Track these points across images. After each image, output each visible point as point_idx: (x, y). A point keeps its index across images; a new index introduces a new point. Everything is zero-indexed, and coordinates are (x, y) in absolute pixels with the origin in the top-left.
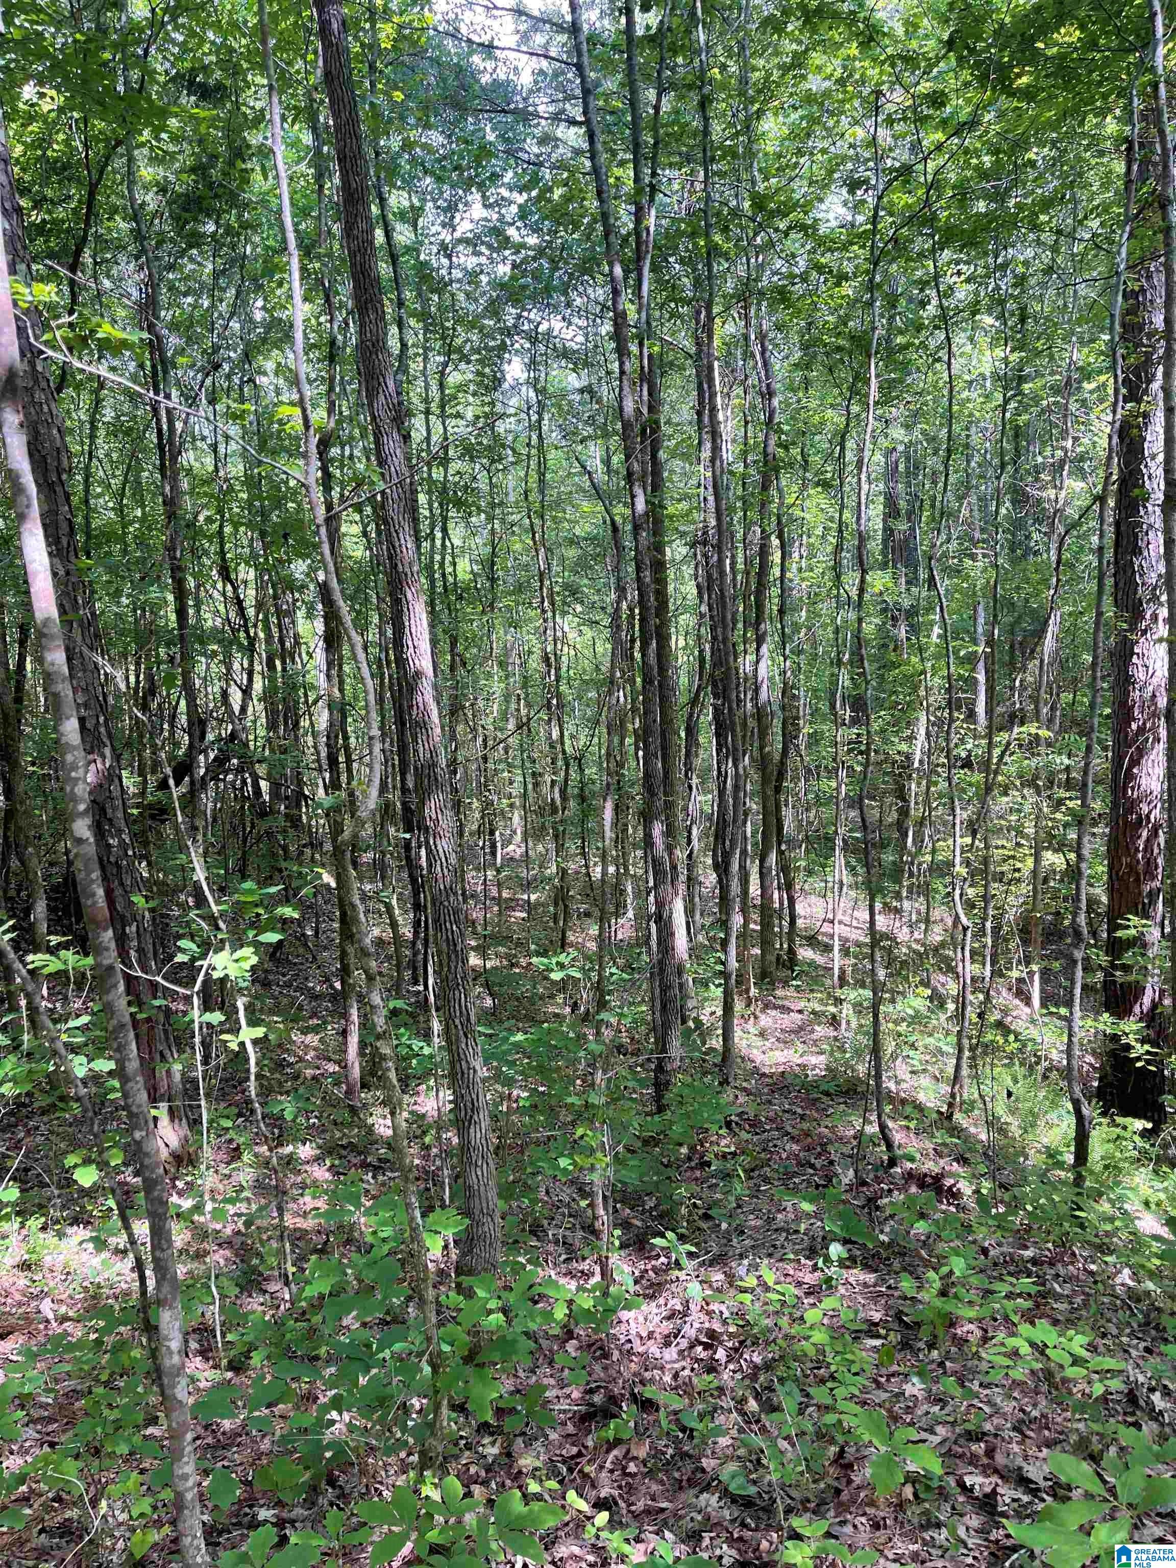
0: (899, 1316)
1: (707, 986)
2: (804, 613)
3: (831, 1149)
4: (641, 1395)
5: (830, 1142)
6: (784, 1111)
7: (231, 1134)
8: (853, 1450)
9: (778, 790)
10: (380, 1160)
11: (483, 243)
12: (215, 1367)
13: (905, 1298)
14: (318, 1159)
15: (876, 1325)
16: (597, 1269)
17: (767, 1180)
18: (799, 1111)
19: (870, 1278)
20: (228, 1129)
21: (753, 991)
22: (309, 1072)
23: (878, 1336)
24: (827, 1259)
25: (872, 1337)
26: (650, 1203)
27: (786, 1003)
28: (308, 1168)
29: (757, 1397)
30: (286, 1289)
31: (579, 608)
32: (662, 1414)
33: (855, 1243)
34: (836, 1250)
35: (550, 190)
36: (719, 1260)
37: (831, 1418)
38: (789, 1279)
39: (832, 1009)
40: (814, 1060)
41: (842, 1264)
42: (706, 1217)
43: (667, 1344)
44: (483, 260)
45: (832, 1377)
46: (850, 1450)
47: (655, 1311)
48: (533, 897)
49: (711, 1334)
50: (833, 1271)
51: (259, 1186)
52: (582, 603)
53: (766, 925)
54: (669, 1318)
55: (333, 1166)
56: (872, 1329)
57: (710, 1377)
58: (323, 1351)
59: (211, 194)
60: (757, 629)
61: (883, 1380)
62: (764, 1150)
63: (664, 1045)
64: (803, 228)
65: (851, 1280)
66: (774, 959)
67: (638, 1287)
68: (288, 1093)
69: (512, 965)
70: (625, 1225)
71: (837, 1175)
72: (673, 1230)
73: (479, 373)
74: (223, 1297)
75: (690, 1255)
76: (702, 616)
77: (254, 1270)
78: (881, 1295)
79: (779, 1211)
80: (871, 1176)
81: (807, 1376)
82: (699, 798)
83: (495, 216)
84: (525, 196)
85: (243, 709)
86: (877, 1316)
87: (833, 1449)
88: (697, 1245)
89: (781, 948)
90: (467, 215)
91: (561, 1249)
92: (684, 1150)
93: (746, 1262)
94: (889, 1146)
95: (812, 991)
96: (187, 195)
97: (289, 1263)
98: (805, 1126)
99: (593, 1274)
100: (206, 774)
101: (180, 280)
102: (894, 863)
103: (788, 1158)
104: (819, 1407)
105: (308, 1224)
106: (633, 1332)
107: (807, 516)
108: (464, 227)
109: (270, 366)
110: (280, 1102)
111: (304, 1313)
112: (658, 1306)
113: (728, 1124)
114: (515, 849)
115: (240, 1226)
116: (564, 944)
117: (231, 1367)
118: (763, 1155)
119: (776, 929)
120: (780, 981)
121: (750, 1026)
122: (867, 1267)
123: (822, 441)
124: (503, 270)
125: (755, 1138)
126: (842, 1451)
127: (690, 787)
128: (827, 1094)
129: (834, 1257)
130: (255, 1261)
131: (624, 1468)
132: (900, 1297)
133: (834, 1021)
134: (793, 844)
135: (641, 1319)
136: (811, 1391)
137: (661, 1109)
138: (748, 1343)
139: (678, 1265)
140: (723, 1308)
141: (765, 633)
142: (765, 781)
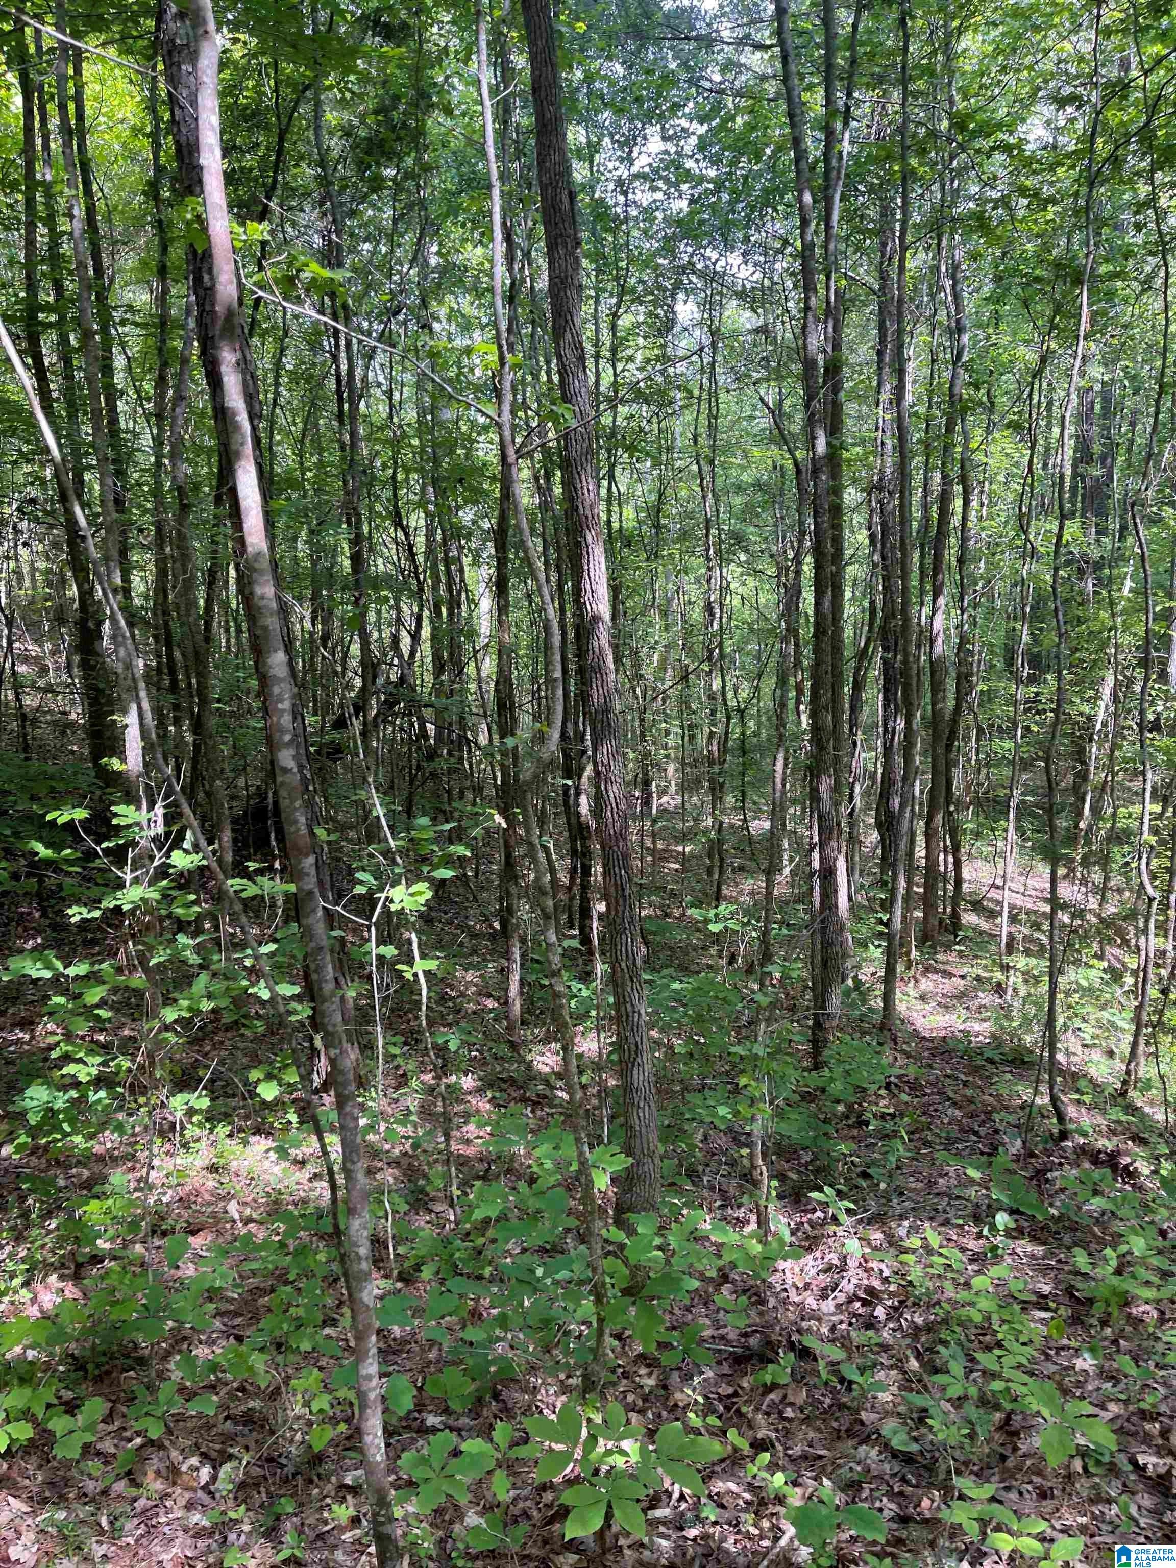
0: (1070, 1291)
1: (866, 946)
2: (982, 564)
3: (996, 1117)
4: (800, 1342)
5: (994, 1110)
6: (946, 1076)
7: (400, 1060)
8: (1019, 1418)
9: (949, 747)
10: (538, 1095)
11: (660, 178)
12: (386, 1277)
13: (1078, 1273)
14: (479, 1091)
15: (1045, 1297)
16: (754, 1218)
17: (926, 1143)
18: (962, 1077)
19: (1039, 1250)
20: (395, 1056)
21: (914, 954)
22: (472, 1006)
23: (1047, 1309)
24: (993, 1227)
25: (1040, 1309)
26: (807, 1157)
27: (948, 968)
28: (469, 1098)
29: (918, 1356)
30: (451, 1211)
31: (743, 557)
32: (822, 1364)
33: (1022, 1213)
34: (1002, 1219)
35: (732, 119)
36: (878, 1219)
37: (997, 1385)
38: (952, 1244)
39: (999, 976)
40: (977, 1027)
41: (1008, 1233)
42: (865, 1175)
43: (824, 1297)
44: (659, 195)
45: (999, 1345)
46: (1017, 1419)
47: (811, 1263)
48: (688, 849)
49: (871, 1291)
50: (999, 1240)
51: (425, 1112)
52: (747, 551)
53: (930, 886)
54: (825, 1271)
55: (493, 1098)
56: (1041, 1301)
57: (871, 1333)
58: (487, 1271)
59: (394, 136)
60: (935, 580)
61: (1052, 1352)
62: (924, 1114)
63: (824, 1001)
64: (1006, 148)
65: (1018, 1250)
66: (936, 923)
67: (793, 1239)
68: (449, 1025)
69: (667, 915)
70: (781, 1177)
71: (1004, 1145)
72: (830, 1186)
73: (650, 314)
74: (395, 1212)
75: (849, 1211)
76: (875, 565)
77: (422, 1191)
78: (1050, 1268)
79: (941, 1176)
80: (1040, 1147)
81: (972, 1342)
82: (863, 755)
83: (673, 150)
84: (706, 127)
85: (412, 654)
86: (1046, 1289)
87: (998, 1416)
88: (855, 1202)
89: (944, 912)
90: (644, 149)
91: (716, 1196)
92: (841, 1108)
93: (906, 1223)
94: (1061, 1117)
95: (976, 957)
96: (369, 139)
97: (454, 1187)
98: (969, 1092)
99: (748, 1222)
100: (377, 715)
101: (360, 227)
102: (1068, 829)
103: (949, 1124)
104: (984, 1372)
105: (470, 1151)
106: (789, 1282)
107: (991, 462)
108: (642, 163)
109: (443, 312)
110: (445, 1034)
111: (468, 1234)
112: (815, 1259)
113: (888, 1086)
114: (670, 801)
115: (408, 1147)
116: (718, 897)
117: (400, 1278)
118: (923, 1119)
119: (941, 893)
120: (942, 945)
121: (910, 988)
122: (1035, 1239)
123: (1008, 381)
124: (682, 205)
125: (916, 1101)
126: (1008, 1418)
127: (855, 743)
128: (991, 1061)
129: (1001, 1227)
130: (421, 1182)
131: (780, 1413)
132: (1070, 1272)
133: (999, 989)
134: (962, 806)
135: (797, 1270)
136: (979, 1356)
137: (817, 1066)
138: (909, 1303)
139: (835, 1220)
140: (883, 1266)
141: (942, 584)
142: (936, 737)
